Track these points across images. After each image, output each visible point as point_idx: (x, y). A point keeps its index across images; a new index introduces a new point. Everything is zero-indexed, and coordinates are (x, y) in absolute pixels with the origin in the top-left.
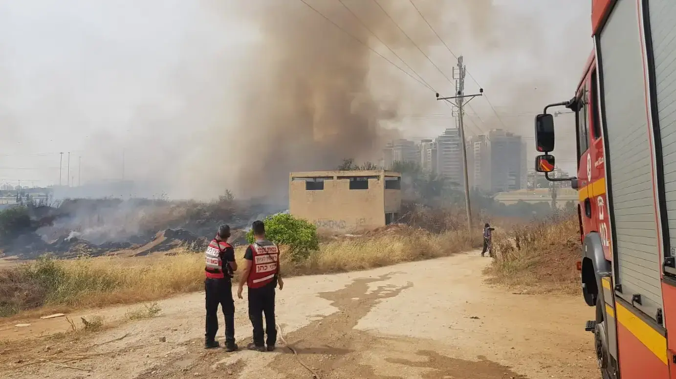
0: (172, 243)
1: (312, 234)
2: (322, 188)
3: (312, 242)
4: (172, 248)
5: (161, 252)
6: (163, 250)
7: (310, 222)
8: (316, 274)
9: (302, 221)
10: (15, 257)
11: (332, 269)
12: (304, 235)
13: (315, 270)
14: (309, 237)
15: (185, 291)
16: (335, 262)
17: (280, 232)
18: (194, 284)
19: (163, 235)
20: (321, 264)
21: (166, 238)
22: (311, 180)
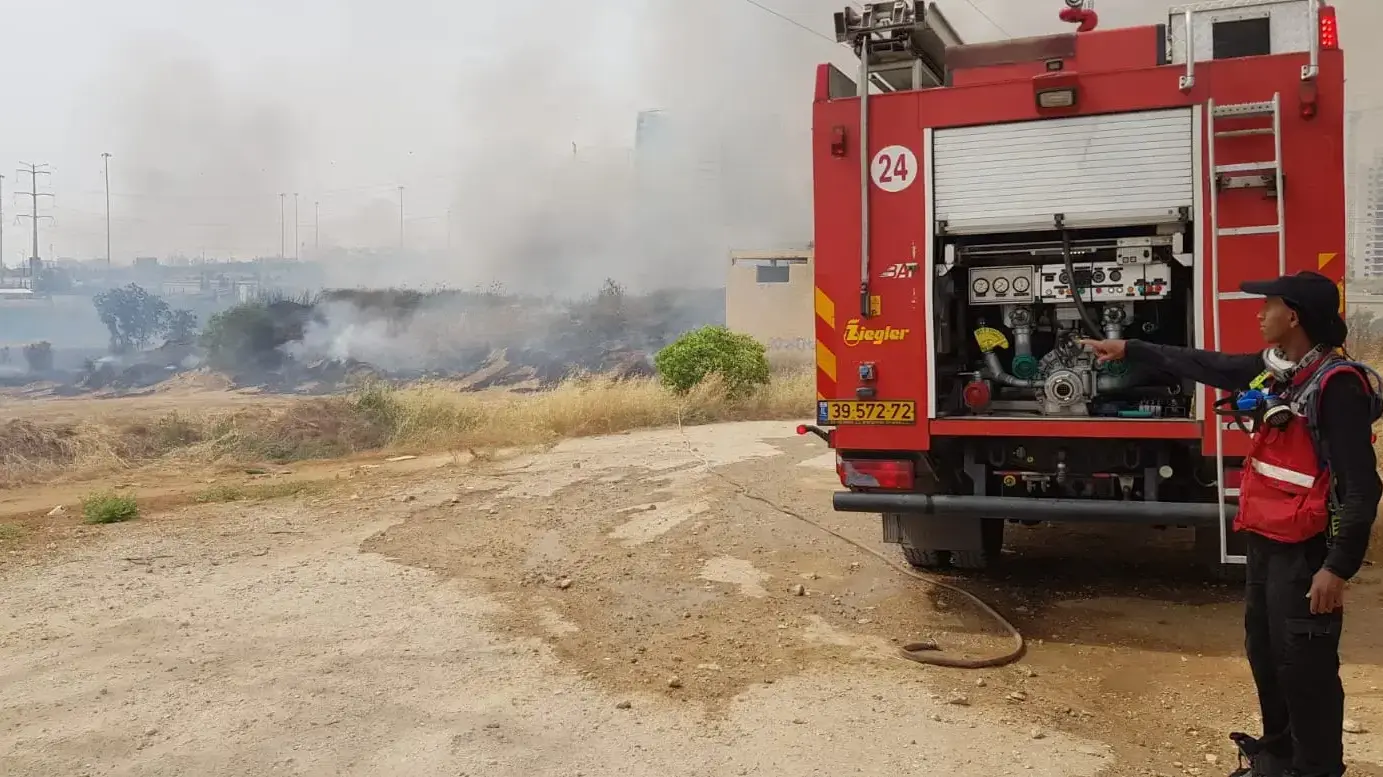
0: (519, 372)
1: (759, 358)
2: (787, 280)
3: (758, 370)
4: (520, 381)
5: (501, 387)
6: (506, 384)
7: (756, 339)
8: (764, 419)
9: (744, 338)
10: (254, 389)
11: (790, 413)
12: (746, 356)
13: (763, 413)
14: (753, 362)
15: (569, 436)
16: (795, 404)
17: (709, 355)
18: (582, 426)
19: (502, 358)
20: (773, 405)
21: (508, 363)
22: (768, 263)
